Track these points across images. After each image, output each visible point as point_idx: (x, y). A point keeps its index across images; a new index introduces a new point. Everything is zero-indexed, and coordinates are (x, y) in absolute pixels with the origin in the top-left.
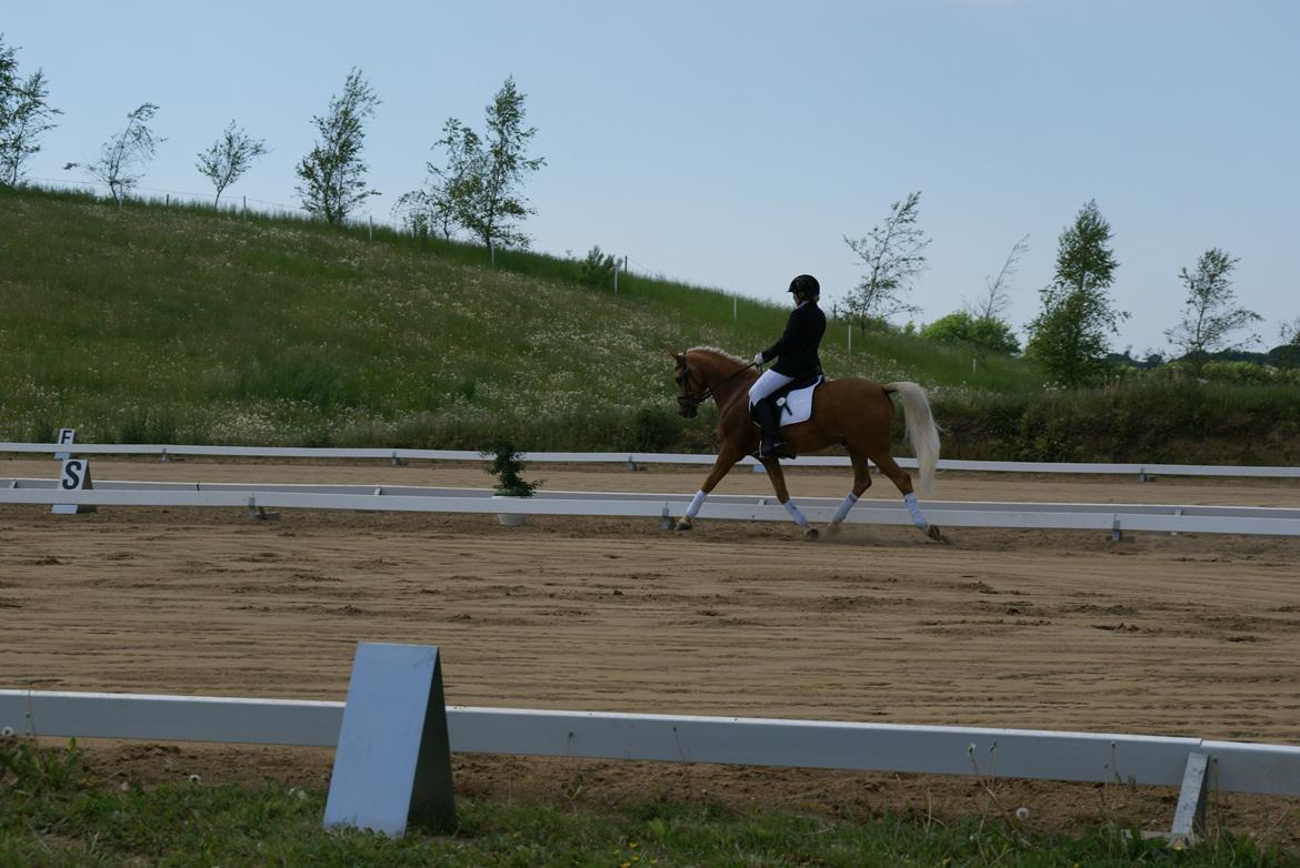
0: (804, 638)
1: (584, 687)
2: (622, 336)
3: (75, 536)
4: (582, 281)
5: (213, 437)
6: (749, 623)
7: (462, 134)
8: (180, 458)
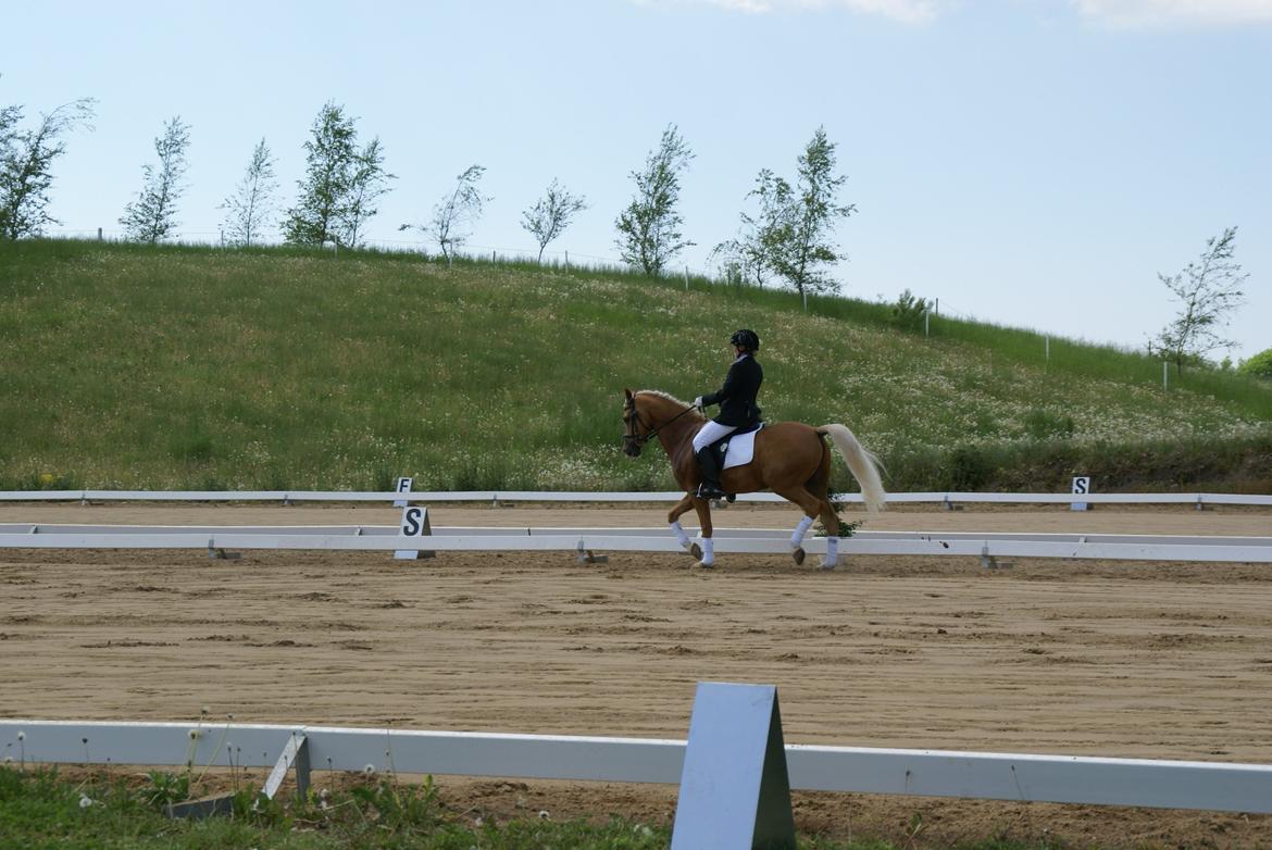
0: (1134, 676)
1: (915, 725)
2: (934, 376)
3: (417, 580)
4: (893, 324)
5: (540, 483)
6: (1077, 661)
7: (775, 184)
8: (509, 504)
